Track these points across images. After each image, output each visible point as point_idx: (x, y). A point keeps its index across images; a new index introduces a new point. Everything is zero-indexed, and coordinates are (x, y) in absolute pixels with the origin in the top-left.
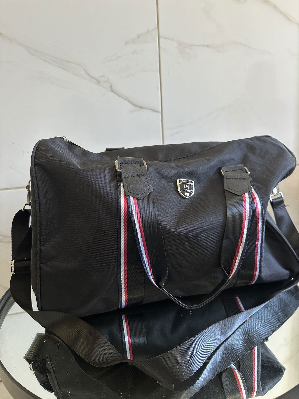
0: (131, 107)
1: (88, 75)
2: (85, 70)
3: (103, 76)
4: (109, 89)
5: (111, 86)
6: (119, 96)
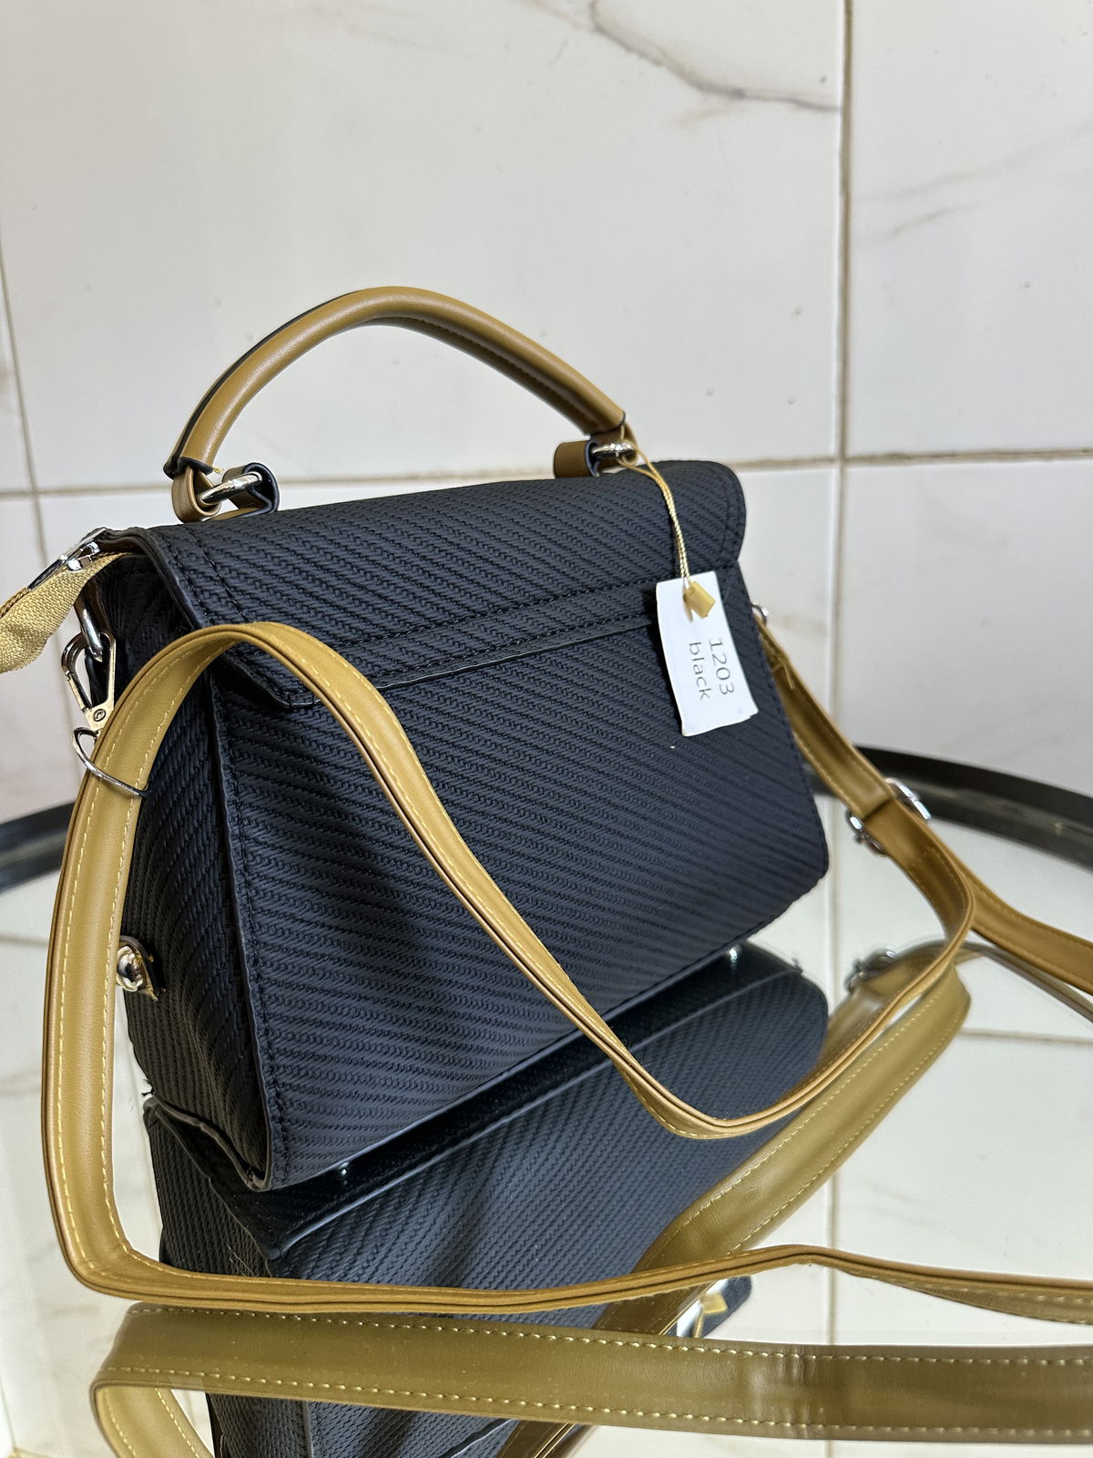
0: (689, 98)
4: (585, 19)
5: (593, 6)
6: (628, 48)
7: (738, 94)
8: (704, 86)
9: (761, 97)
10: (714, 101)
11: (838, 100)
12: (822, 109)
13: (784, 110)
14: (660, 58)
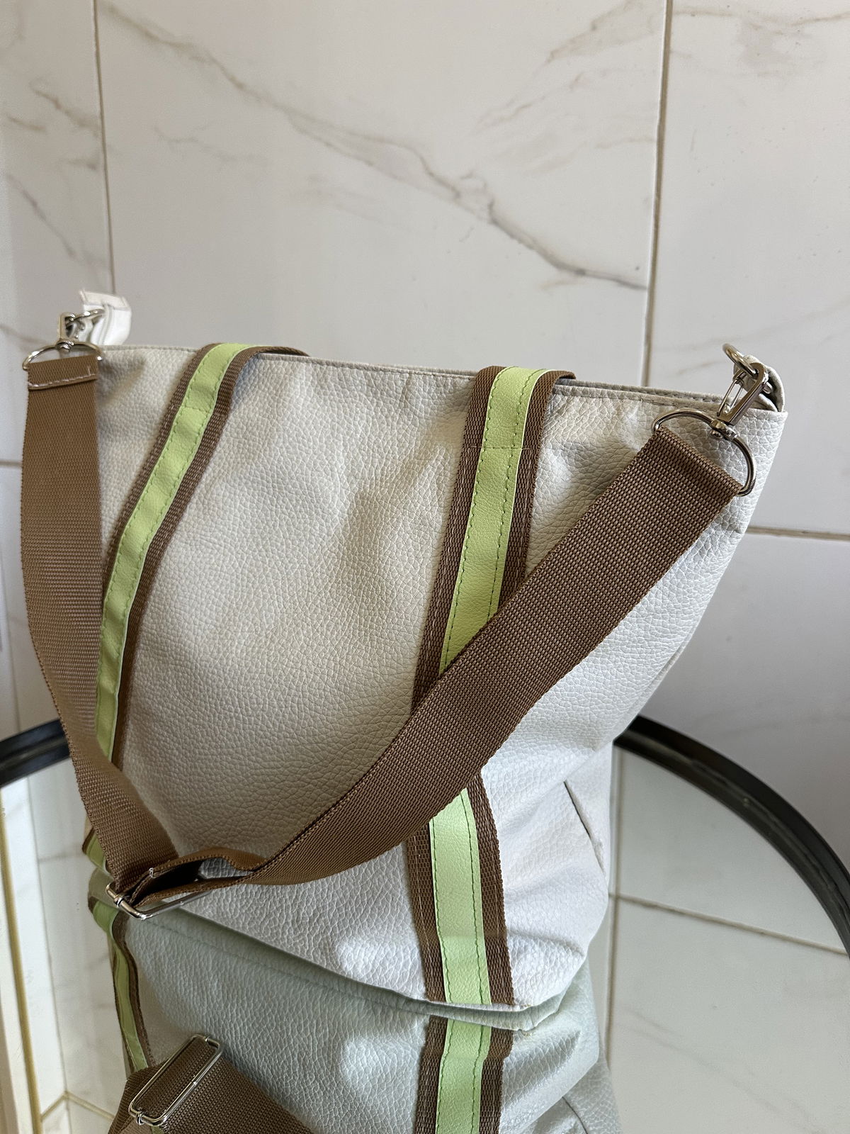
0: (551, 272)
1: (431, 174)
2: (422, 160)
3: (469, 176)
4: (485, 215)
5: (491, 206)
6: (512, 236)
7: (581, 272)
8: (559, 265)
9: (597, 276)
10: (566, 276)
11: (647, 282)
12: (635, 287)
13: (611, 286)
14: (533, 245)
